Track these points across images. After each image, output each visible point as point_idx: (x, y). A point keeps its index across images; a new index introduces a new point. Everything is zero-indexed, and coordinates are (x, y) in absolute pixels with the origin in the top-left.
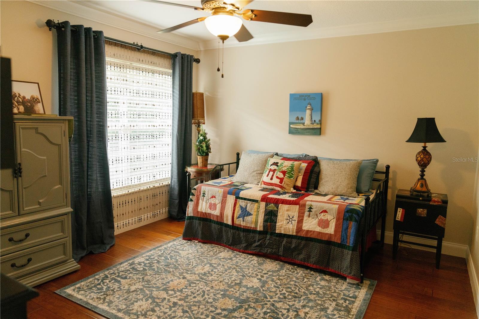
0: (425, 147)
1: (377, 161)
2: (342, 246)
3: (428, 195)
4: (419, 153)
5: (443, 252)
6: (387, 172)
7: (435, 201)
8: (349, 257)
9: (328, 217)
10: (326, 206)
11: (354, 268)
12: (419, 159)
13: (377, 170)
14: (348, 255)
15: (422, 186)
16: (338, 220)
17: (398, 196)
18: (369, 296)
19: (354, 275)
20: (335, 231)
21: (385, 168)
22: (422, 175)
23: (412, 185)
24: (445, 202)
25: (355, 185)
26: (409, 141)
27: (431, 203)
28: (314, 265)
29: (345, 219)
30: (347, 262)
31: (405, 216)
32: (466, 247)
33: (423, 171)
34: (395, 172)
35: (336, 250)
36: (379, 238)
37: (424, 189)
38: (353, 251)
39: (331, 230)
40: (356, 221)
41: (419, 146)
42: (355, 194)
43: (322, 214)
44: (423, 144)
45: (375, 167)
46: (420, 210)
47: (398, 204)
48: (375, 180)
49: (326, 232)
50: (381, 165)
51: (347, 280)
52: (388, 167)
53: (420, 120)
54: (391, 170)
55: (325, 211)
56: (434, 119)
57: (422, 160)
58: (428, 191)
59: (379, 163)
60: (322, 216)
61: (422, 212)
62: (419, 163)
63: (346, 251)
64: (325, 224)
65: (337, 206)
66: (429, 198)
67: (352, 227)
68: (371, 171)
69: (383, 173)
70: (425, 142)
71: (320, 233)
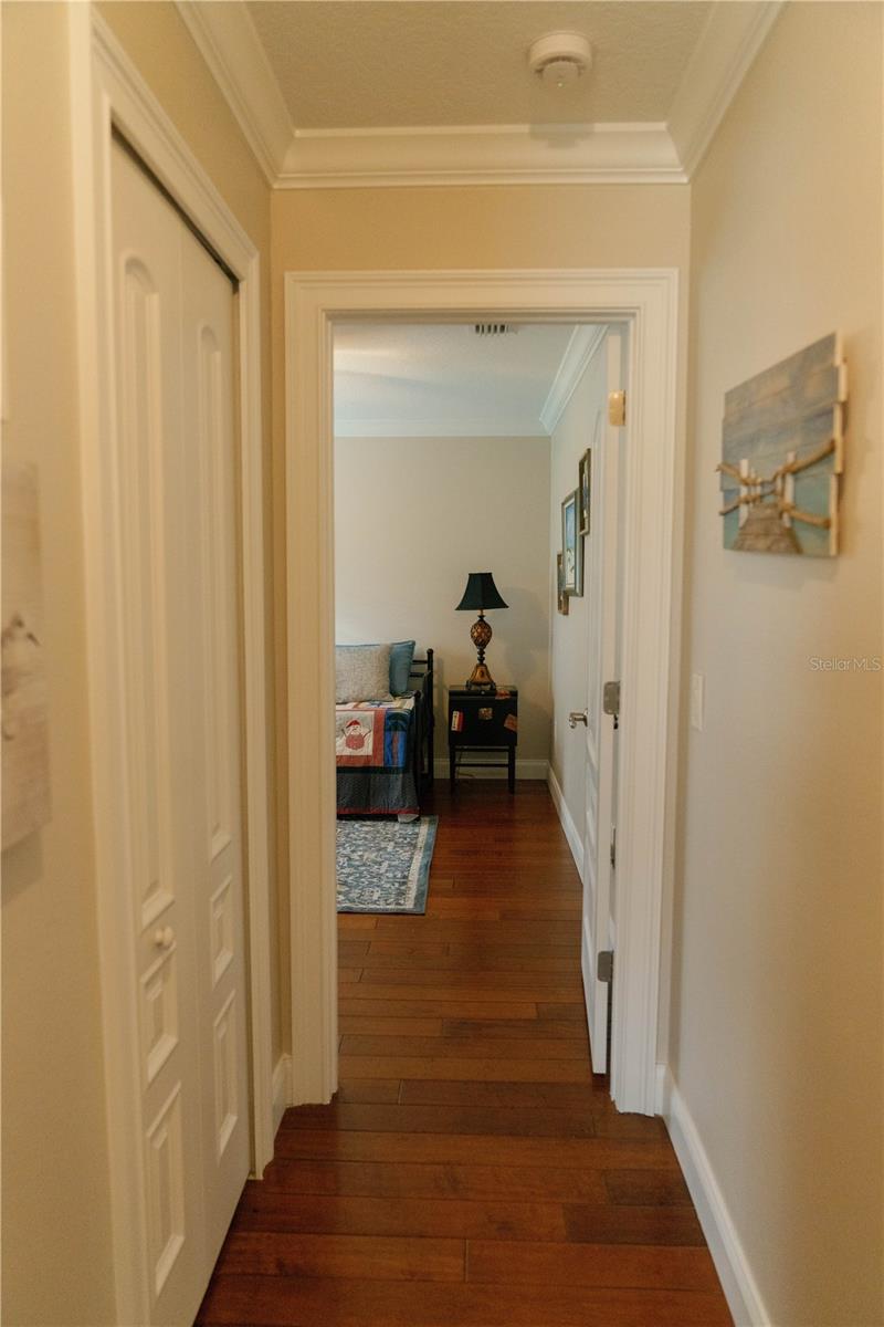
0: (482, 617)
1: (414, 643)
2: (386, 770)
3: (491, 688)
4: (475, 626)
5: (518, 776)
6: (430, 662)
7: (502, 695)
8: (399, 783)
9: (361, 730)
10: (356, 715)
11: (408, 797)
12: (476, 634)
13: (415, 659)
14: (397, 781)
15: (482, 674)
16: (376, 732)
17: (452, 694)
18: (433, 831)
19: (409, 807)
20: (375, 750)
21: (426, 654)
22: (481, 659)
23: (468, 677)
24: (514, 694)
25: (387, 683)
26: (460, 608)
27: (497, 698)
28: (347, 810)
29: (388, 729)
30: (396, 793)
31: (464, 722)
32: (545, 763)
33: (481, 653)
34: (441, 662)
35: (377, 779)
36: (426, 771)
37: (485, 680)
38: (404, 773)
39: (367, 749)
40: (403, 730)
41: (473, 615)
42: (389, 697)
43: (351, 728)
44: (478, 612)
45: (412, 653)
46: (483, 710)
47: (453, 706)
48: (413, 675)
49: (362, 753)
50: (420, 651)
51: (399, 820)
52: (430, 653)
53: (472, 577)
54: (435, 656)
55: (356, 723)
56: (490, 574)
57: (480, 636)
58: (491, 683)
59: (416, 648)
60: (351, 731)
61: (486, 713)
62: (476, 642)
63: (393, 777)
64: (356, 742)
65: (373, 713)
66: (493, 691)
67: (399, 739)
68: (407, 660)
69: (424, 662)
70: (482, 609)
71: (350, 756)
